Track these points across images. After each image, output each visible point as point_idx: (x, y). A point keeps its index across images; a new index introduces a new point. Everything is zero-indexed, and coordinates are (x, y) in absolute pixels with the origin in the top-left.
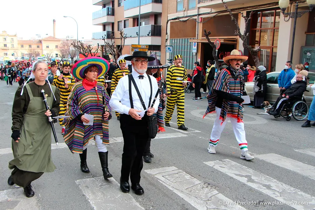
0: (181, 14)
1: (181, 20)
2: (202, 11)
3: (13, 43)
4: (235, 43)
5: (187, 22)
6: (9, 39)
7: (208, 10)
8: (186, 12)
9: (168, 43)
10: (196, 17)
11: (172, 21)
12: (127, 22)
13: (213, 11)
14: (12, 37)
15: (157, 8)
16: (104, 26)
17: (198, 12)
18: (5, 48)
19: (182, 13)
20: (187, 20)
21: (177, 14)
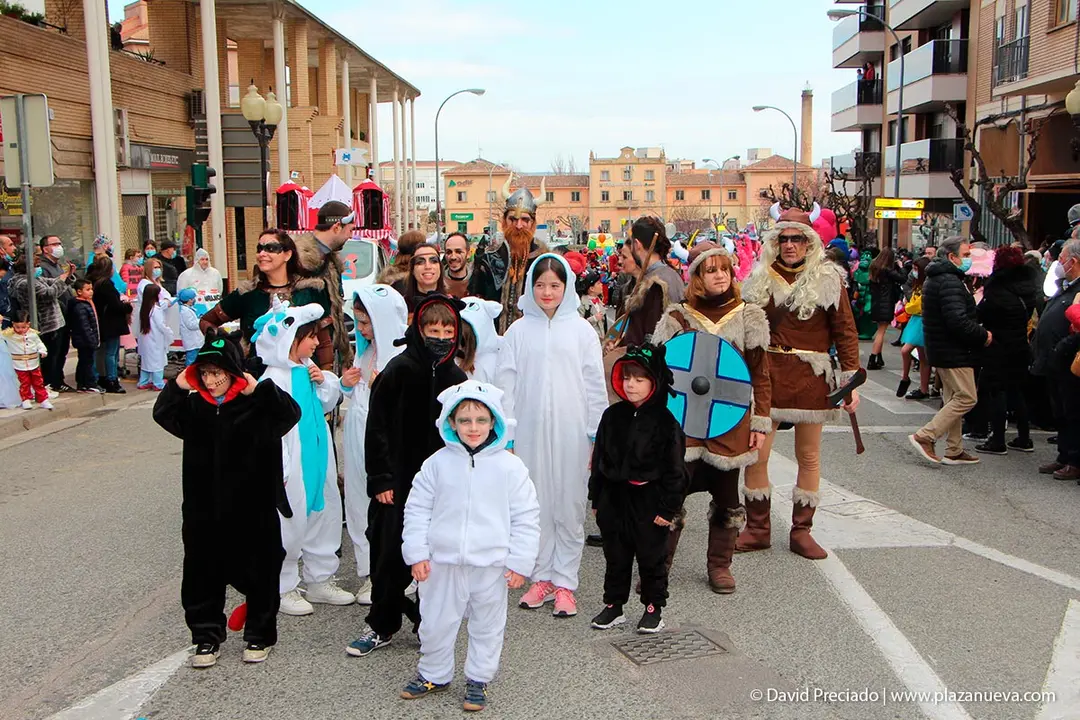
0: (996, 108)
1: (998, 123)
3: (652, 185)
5: (1008, 129)
6: (639, 173)
7: (1039, 99)
9: (976, 191)
10: (1019, 118)
11: (983, 126)
12: (907, 124)
14: (650, 167)
16: (866, 132)
17: (1024, 105)
18: (626, 204)
19: (999, 103)
20: (1008, 124)
21: (991, 106)
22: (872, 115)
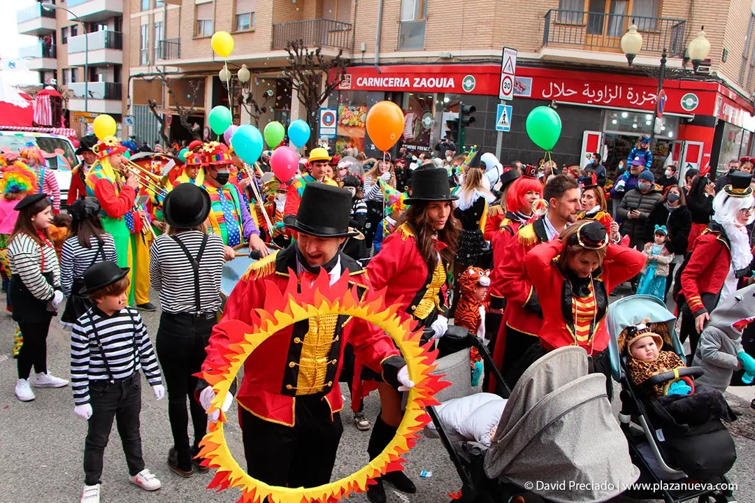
0: (144, 70)
1: (146, 78)
2: (169, 69)
4: (202, 116)
5: (152, 82)
7: (175, 69)
8: (150, 68)
9: (131, 112)
10: (160, 77)
11: (135, 78)
12: (76, 72)
13: (181, 70)
15: (115, 57)
16: (42, 73)
17: (164, 71)
19: (147, 68)
20: (153, 79)
21: (141, 68)
22: (51, 64)
